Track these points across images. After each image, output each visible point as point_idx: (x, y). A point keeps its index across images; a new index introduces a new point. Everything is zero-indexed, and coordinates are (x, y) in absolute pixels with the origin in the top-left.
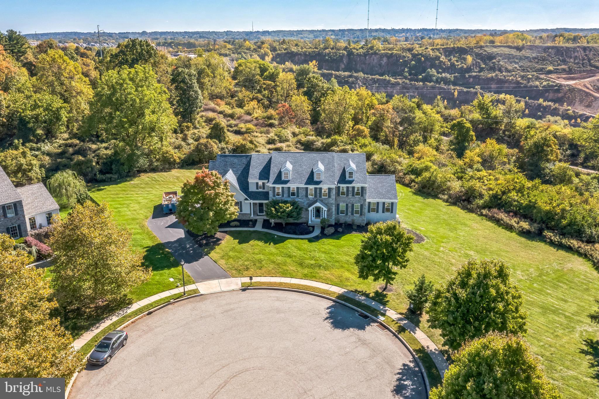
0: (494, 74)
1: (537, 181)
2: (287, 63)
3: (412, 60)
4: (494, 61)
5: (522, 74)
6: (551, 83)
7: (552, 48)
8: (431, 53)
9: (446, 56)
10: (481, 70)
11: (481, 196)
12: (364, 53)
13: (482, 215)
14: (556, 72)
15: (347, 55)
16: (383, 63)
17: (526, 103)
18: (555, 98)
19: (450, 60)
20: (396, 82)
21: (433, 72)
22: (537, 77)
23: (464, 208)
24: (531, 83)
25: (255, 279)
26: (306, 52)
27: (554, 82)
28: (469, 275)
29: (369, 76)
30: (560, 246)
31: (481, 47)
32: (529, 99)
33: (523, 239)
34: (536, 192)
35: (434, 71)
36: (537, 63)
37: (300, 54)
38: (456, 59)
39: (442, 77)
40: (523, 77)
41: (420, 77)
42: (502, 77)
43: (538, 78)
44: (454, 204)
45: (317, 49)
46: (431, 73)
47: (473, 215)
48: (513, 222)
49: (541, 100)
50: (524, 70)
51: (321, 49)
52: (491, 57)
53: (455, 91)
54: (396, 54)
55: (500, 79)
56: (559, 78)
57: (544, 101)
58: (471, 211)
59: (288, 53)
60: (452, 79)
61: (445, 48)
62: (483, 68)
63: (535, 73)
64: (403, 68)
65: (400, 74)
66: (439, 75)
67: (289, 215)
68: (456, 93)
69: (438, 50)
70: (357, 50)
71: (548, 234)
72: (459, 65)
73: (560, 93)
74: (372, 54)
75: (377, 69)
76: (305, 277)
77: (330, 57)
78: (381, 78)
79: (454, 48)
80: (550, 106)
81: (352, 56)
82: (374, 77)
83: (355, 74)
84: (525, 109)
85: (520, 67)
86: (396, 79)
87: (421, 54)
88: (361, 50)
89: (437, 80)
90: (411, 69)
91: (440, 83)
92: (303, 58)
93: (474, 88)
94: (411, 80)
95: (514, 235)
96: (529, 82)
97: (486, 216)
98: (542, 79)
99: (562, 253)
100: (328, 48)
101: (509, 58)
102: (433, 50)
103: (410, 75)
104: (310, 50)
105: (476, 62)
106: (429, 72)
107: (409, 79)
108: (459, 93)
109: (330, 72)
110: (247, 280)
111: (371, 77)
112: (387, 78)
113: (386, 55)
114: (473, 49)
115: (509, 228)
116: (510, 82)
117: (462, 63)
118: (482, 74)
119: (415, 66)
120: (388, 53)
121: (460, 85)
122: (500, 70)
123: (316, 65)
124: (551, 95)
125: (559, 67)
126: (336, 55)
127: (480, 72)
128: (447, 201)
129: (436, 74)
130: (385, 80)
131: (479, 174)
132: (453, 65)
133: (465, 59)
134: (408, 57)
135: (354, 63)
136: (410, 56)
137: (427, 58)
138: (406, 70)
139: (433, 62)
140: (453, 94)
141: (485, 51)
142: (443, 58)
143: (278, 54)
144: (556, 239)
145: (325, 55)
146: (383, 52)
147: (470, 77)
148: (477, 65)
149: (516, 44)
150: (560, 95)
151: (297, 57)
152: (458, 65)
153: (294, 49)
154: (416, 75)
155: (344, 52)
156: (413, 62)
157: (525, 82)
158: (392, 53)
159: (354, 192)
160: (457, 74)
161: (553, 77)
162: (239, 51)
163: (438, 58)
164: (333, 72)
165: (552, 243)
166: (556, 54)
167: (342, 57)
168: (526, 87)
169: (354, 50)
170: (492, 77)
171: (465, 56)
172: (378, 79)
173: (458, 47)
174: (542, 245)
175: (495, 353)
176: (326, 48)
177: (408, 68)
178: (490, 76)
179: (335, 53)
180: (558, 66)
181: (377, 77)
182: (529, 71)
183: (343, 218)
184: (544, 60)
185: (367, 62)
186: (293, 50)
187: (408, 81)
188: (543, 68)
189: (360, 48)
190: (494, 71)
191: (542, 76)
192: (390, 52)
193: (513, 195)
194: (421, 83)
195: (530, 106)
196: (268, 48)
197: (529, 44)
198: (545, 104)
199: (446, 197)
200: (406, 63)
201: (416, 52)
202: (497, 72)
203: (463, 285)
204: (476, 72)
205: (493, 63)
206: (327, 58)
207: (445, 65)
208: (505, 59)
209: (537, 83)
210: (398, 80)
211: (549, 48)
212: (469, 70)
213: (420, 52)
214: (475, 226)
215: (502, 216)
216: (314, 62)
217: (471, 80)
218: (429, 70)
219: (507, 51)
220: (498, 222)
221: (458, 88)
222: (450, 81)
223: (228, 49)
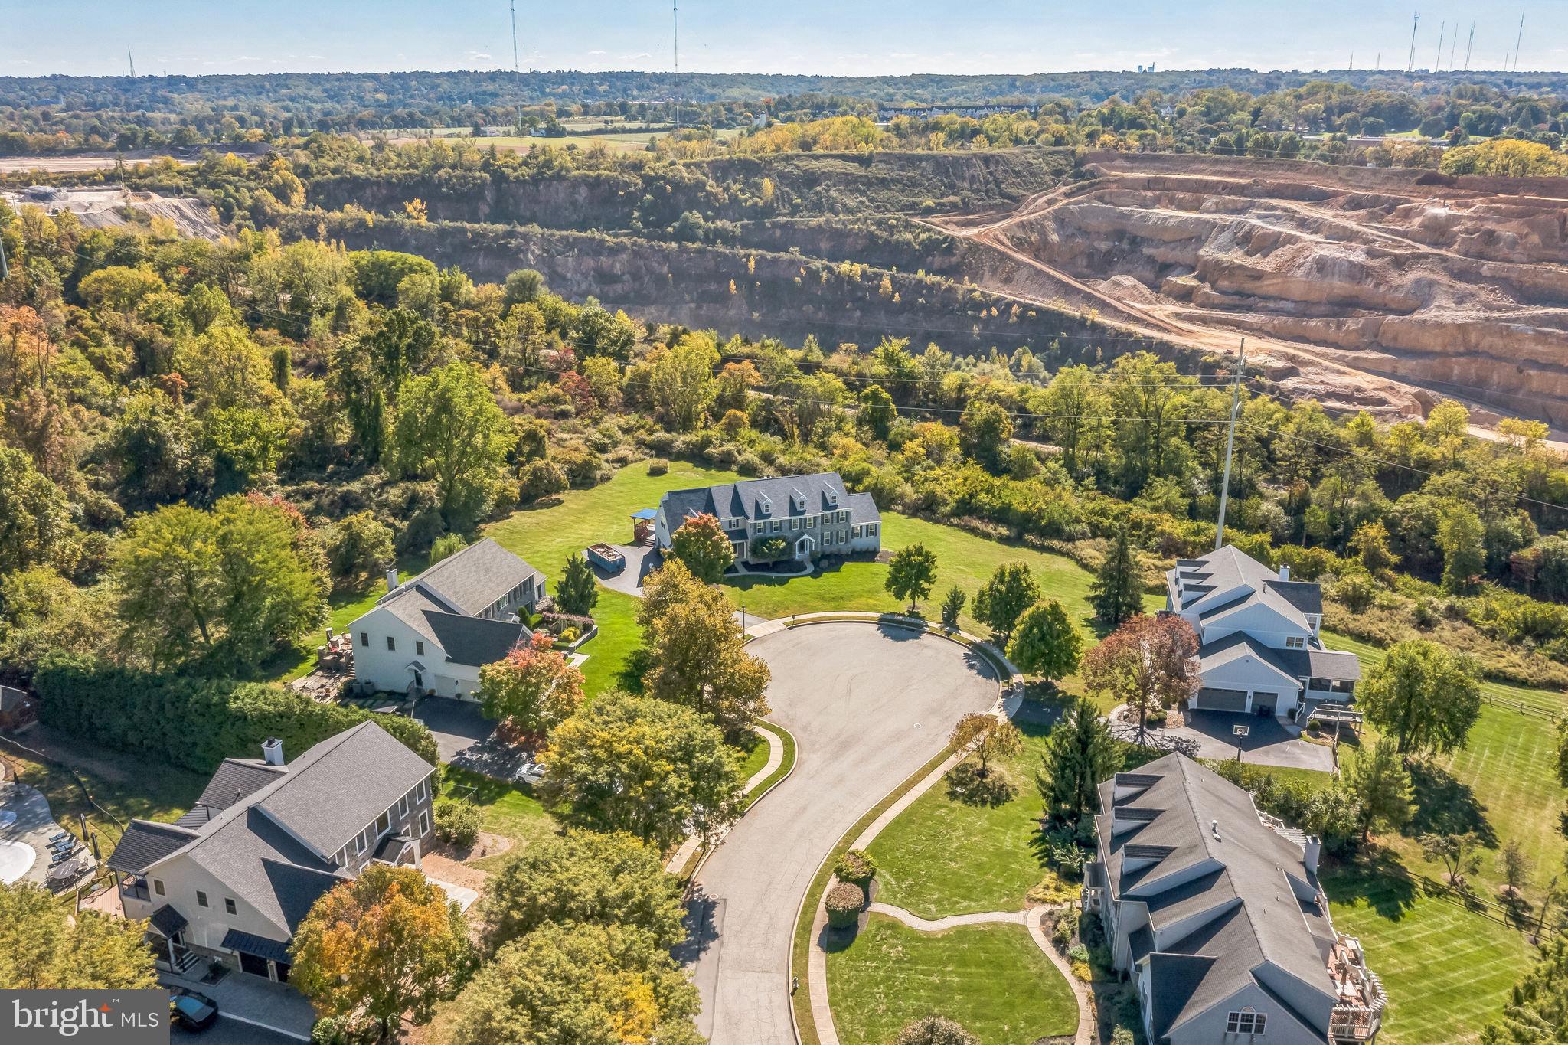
0: (822, 220)
1: (1005, 477)
2: (348, 207)
3: (645, 191)
4: (818, 189)
5: (877, 216)
6: (934, 236)
7: (928, 158)
8: (685, 175)
9: (717, 180)
10: (795, 210)
11: (945, 503)
12: (533, 177)
13: (952, 525)
14: (940, 211)
15: (493, 182)
16: (580, 199)
17: (893, 279)
18: (944, 266)
19: (727, 189)
20: (617, 244)
21: (696, 217)
22: (907, 222)
23: (928, 519)
24: (896, 236)
25: (798, 618)
26: (390, 176)
27: (940, 233)
28: (1003, 574)
29: (554, 231)
30: (1043, 549)
31: (788, 159)
32: (898, 271)
33: (1005, 547)
34: (1006, 492)
35: (698, 215)
36: (903, 191)
37: (377, 183)
38: (739, 186)
39: (716, 229)
40: (879, 223)
41: (670, 229)
42: (840, 226)
43: (908, 226)
44: (914, 515)
45: (417, 168)
46: (691, 220)
47: (941, 527)
48: (990, 528)
49: (921, 273)
50: (878, 207)
51: (427, 170)
52: (811, 180)
53: (748, 260)
54: (607, 180)
55: (837, 230)
56: (947, 223)
57: (927, 274)
58: (937, 522)
59: (343, 180)
60: (739, 232)
61: (712, 162)
62: (798, 205)
63: (900, 215)
64: (627, 210)
65: (624, 223)
66: (710, 225)
67: (783, 551)
68: (752, 264)
69: (698, 165)
70: (515, 169)
71: (1028, 537)
72: (748, 199)
73: (954, 255)
74: (552, 178)
75: (567, 213)
76: (836, 609)
77: (453, 188)
78: (583, 235)
79: (731, 162)
80: (939, 284)
81: (504, 185)
82: (564, 233)
83: (521, 229)
84: (894, 292)
85: (871, 201)
86: (616, 236)
87: (663, 178)
88: (524, 170)
89: (706, 235)
90: (645, 211)
91: (714, 243)
92: (384, 192)
93: (787, 251)
94: (649, 238)
95: (994, 543)
96: (892, 235)
97: (957, 526)
98: (917, 227)
99: (1046, 555)
100: (442, 167)
101: (848, 183)
102: (687, 166)
103: (646, 225)
104: (398, 171)
105: (782, 193)
106: (686, 219)
107: (644, 236)
108: (758, 263)
109: (458, 224)
110: (790, 619)
111: (558, 233)
112: (597, 235)
113: (584, 180)
114: (770, 163)
115: (987, 536)
116: (857, 235)
117: (753, 195)
118: (797, 219)
119: (653, 203)
120: (589, 176)
121: (757, 247)
122: (832, 210)
123: (421, 211)
124: (938, 261)
125: (945, 200)
126: (467, 183)
127: (792, 214)
128: (903, 513)
129: (702, 222)
130: (593, 239)
131: (932, 474)
132: (734, 200)
133: (758, 187)
134: (636, 185)
135: (511, 200)
136: (639, 181)
137: (678, 185)
138: (636, 214)
139: (690, 194)
140: (746, 266)
141: (797, 167)
142: (711, 186)
143: (318, 184)
144: (1038, 542)
145: (440, 185)
146: (576, 173)
147: (775, 225)
148: (784, 198)
149: (855, 152)
150: (954, 260)
151: (368, 192)
152: (746, 201)
153: (358, 170)
154: (660, 224)
155: (484, 175)
156: (649, 196)
157: (885, 234)
158: (598, 176)
159: (838, 518)
160: (746, 221)
161: (936, 220)
162: (212, 177)
163: (700, 186)
164: (467, 225)
165: (1035, 547)
166: (936, 172)
167: (481, 187)
168: (887, 242)
169: (508, 171)
170: (820, 226)
171: (757, 180)
172: (575, 239)
173: (739, 160)
174: (1024, 550)
175: (1045, 609)
176: (437, 167)
177: (640, 209)
178: (815, 222)
179: (463, 177)
180: (942, 196)
181: (574, 233)
182: (888, 211)
183: (829, 549)
184: (914, 185)
185: (542, 198)
186: (356, 172)
187: (643, 241)
188: (915, 203)
189: (520, 165)
190: (822, 213)
191: (915, 220)
192: (592, 173)
193: (983, 497)
194: (674, 245)
195: (903, 286)
196: (287, 169)
197: (880, 150)
198: (930, 279)
199: (900, 508)
200: (631, 199)
201: (652, 173)
202: (828, 215)
203: (1002, 582)
204: (784, 215)
205: (816, 193)
206: (445, 190)
207: (717, 200)
208: (840, 183)
209: (909, 236)
210: (622, 238)
211: (920, 158)
212: (769, 211)
213: (661, 173)
214: (950, 539)
215: (976, 523)
216: (417, 202)
217: (778, 233)
218: (686, 213)
219: (839, 166)
220: (973, 531)
221: (754, 252)
222: (734, 237)
223: (179, 173)
